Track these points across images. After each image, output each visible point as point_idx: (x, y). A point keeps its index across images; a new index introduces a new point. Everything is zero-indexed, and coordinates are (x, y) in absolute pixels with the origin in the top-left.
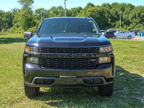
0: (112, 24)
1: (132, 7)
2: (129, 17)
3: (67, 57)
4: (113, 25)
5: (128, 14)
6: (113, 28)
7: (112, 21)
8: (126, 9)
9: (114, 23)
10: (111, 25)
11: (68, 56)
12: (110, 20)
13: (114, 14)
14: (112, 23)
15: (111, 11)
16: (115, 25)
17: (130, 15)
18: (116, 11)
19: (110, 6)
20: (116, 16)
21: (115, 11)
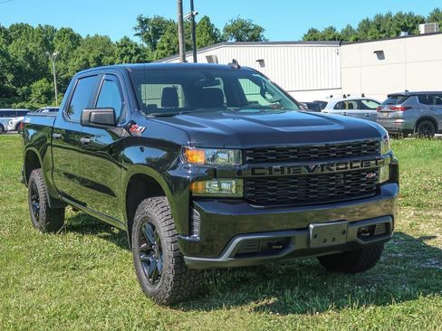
0: (19, 91)
1: (75, 39)
2: (70, 68)
3: (322, 170)
4: (20, 94)
5: (65, 61)
6: (23, 104)
7: (17, 82)
8: (57, 46)
9: (25, 88)
10: (16, 94)
11: (325, 168)
12: (10, 77)
13: (21, 59)
14: (19, 86)
15: (11, 49)
16: (29, 93)
17: (71, 62)
18: (27, 49)
19: (6, 33)
20: (29, 66)
21: (24, 51)
